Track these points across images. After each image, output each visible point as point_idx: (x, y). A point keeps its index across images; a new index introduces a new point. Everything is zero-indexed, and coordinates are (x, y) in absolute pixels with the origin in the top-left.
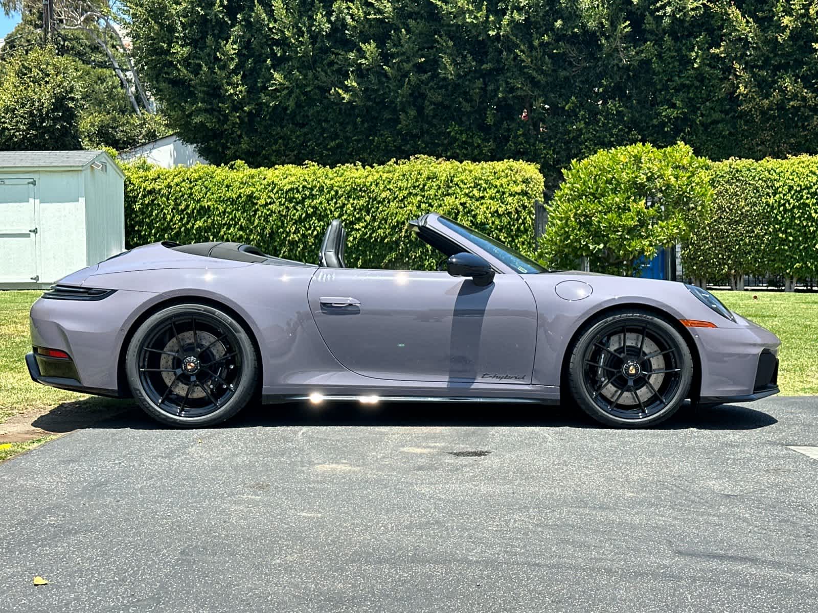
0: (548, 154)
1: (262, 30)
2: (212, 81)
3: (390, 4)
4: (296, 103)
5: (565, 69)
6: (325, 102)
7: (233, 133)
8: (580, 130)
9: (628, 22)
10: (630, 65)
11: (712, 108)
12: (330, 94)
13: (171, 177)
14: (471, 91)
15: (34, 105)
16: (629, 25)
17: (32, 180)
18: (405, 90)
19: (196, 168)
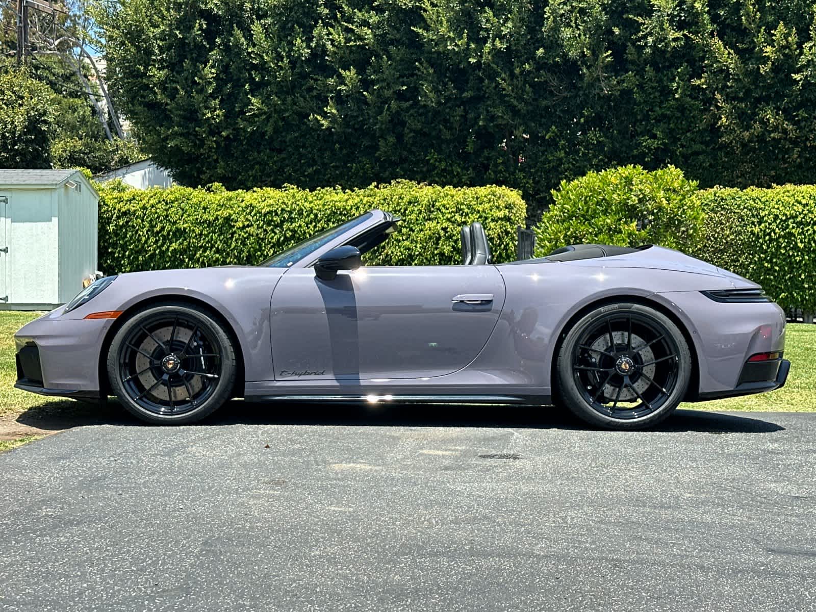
0: (527, 182)
1: (241, 54)
2: (189, 105)
3: (370, 31)
4: (274, 129)
5: (546, 99)
6: (303, 128)
7: (209, 157)
8: (560, 160)
9: (610, 52)
10: (612, 95)
11: (692, 140)
12: (309, 120)
13: (147, 199)
14: (452, 118)
15: (6, 127)
16: (611, 55)
17: (4, 198)
18: (384, 116)
19: (173, 190)
